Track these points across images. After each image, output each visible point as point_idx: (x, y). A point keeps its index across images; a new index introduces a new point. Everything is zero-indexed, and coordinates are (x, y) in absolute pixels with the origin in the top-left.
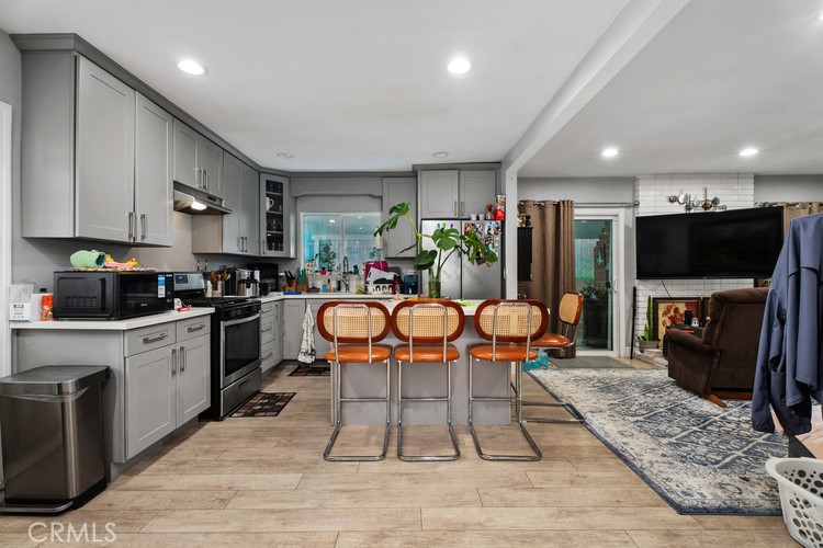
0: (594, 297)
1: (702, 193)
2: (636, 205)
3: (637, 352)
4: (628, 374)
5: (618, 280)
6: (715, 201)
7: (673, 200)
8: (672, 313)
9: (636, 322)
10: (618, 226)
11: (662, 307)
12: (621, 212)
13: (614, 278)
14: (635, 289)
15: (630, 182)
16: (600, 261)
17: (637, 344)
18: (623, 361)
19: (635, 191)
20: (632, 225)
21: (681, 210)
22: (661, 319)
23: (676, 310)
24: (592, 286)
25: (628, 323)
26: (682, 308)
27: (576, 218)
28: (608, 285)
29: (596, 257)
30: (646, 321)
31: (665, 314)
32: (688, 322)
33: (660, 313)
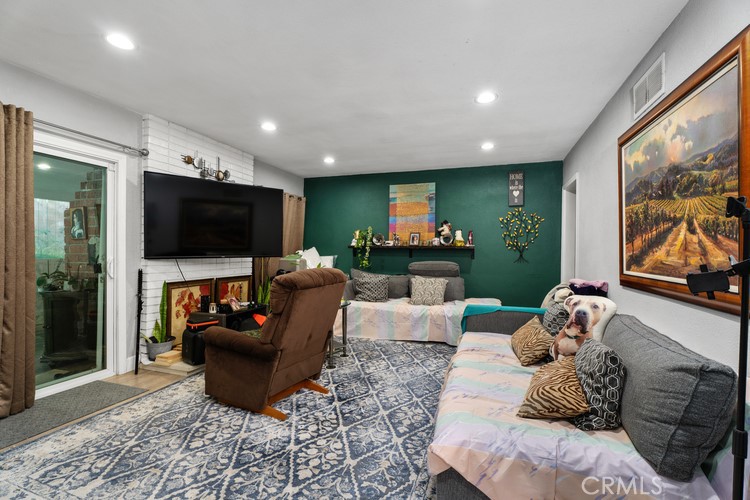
0: (67, 286)
1: (215, 161)
2: (144, 154)
3: (144, 360)
4: (143, 409)
5: (116, 259)
6: (226, 174)
7: (189, 161)
8: (186, 300)
9: (142, 318)
10: (116, 178)
11: (176, 293)
12: (122, 159)
13: (110, 257)
14: (140, 273)
15: (136, 118)
16: (77, 230)
17: (143, 350)
18: (122, 382)
19: (142, 135)
20: (138, 181)
21: (195, 174)
22: (174, 309)
23: (191, 295)
24: (63, 269)
25: (129, 322)
26: (197, 292)
27: (36, 149)
28: (98, 268)
29: (69, 224)
30: (159, 316)
31: (178, 302)
32: (205, 308)
33: (174, 302)
